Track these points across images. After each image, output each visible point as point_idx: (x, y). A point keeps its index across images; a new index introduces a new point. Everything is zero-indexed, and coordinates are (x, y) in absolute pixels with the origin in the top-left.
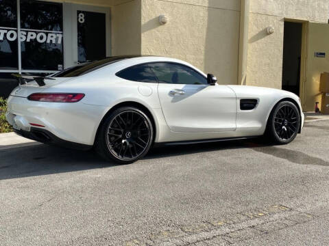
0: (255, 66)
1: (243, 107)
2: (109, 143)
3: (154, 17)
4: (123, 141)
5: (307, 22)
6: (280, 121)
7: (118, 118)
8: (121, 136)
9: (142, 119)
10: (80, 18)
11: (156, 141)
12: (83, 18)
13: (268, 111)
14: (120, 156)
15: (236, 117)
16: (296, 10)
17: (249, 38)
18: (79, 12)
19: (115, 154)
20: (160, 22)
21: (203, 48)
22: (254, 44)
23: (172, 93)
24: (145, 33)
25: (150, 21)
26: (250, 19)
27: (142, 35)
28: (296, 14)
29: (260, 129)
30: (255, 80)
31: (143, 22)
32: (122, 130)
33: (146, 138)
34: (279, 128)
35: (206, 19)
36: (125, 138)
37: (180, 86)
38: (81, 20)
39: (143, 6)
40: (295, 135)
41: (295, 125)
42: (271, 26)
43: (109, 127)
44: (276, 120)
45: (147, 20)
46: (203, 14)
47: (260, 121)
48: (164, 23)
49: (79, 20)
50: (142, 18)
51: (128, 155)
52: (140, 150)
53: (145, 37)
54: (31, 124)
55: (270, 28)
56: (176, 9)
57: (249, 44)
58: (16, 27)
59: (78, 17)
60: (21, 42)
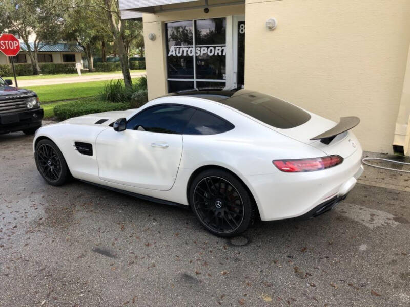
10: (241, 29)
18: (240, 23)
49: (240, 31)
58: (192, 45)
59: (239, 29)
60: (196, 57)
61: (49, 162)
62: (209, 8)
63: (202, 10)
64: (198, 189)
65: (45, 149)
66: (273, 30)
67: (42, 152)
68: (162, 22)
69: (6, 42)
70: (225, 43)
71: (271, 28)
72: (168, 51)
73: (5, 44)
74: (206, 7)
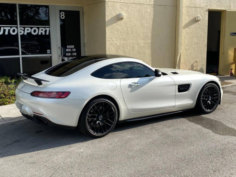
0: (187, 45)
1: (180, 91)
2: (88, 125)
3: (115, 15)
4: (97, 122)
5: (225, 11)
6: (206, 98)
7: (93, 107)
8: (95, 119)
9: (110, 106)
10: (62, 15)
11: (120, 120)
12: (63, 15)
13: (197, 92)
14: (95, 133)
15: (175, 97)
16: (217, 2)
17: (183, 25)
18: (61, 11)
19: (92, 132)
20: (119, 18)
21: (150, 35)
22: (187, 29)
23: (130, 86)
24: (109, 27)
25: (112, 18)
26: (184, 11)
27: (107, 28)
28: (217, 6)
29: (192, 104)
30: (187, 55)
31: (107, 19)
32: (96, 115)
33: (113, 119)
34: (205, 102)
35: (152, 13)
36: (99, 120)
37: (136, 80)
38: (63, 17)
39: (107, 8)
40: (217, 106)
41: (217, 99)
42: (198, 15)
43: (88, 114)
44: (203, 97)
45: (110, 18)
46: (150, 10)
47: (192, 98)
48: (122, 19)
49: (61, 17)
50: (106, 16)
51: (101, 131)
52: (108, 127)
53: (108, 30)
54: (34, 112)
55: (198, 17)
56: (130, 7)
57: (183, 30)
58: (17, 25)
59: (60, 15)
60: (21, 35)
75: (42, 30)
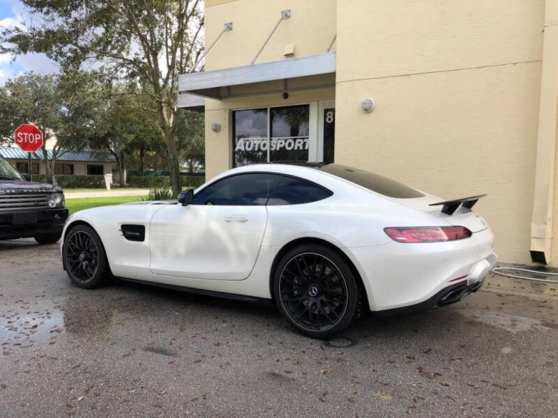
10: (328, 117)
12: (331, 117)
18: (327, 111)
38: (330, 119)
39: (338, 93)
49: (327, 119)
58: (267, 137)
59: (325, 117)
60: (271, 152)
61: (82, 256)
62: (289, 93)
63: (281, 95)
64: (285, 273)
65: (78, 238)
66: (370, 112)
67: (75, 243)
68: (230, 110)
69: (26, 134)
70: (308, 135)
71: (367, 110)
72: (234, 146)
73: (23, 136)
74: (285, 91)
75: (299, 143)
